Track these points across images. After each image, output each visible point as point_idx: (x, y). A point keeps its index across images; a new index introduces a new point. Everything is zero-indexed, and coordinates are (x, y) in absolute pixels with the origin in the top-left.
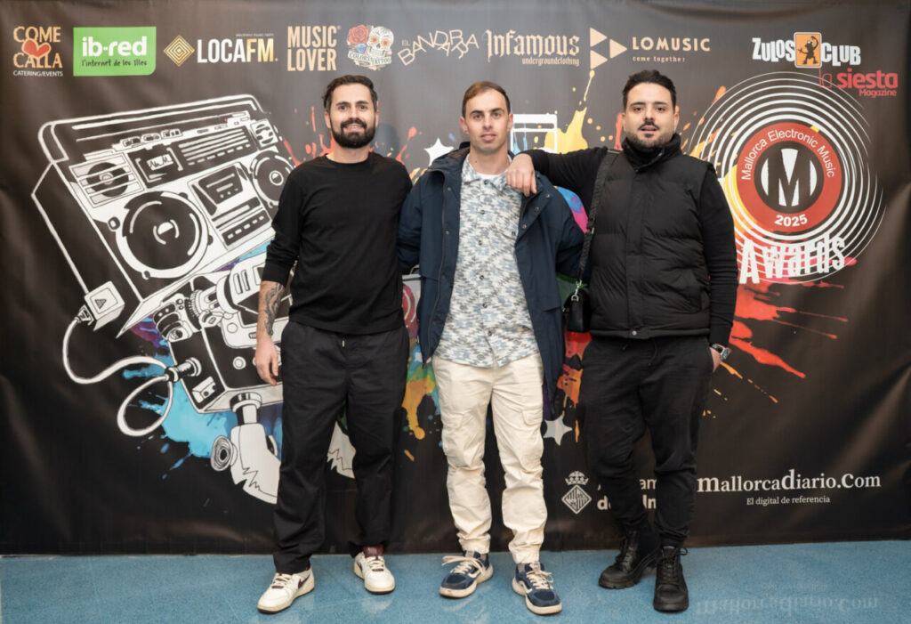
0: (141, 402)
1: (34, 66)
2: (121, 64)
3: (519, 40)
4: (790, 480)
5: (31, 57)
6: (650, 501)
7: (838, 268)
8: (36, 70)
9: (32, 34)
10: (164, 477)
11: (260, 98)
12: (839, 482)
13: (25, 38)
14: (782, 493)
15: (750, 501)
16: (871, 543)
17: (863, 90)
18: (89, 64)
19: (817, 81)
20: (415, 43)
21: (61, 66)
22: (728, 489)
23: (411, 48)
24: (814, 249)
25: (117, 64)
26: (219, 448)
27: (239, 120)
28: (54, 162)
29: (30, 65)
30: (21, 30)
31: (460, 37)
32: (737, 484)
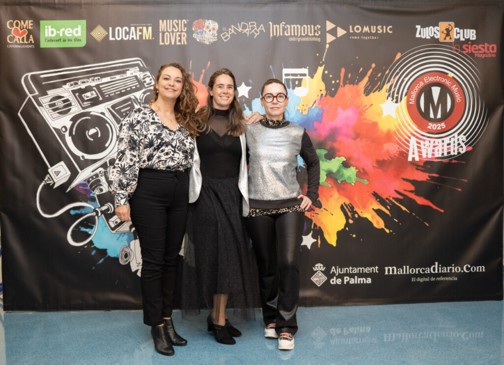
0: (80, 227)
1: (18, 42)
2: (67, 41)
3: (287, 27)
4: (435, 268)
5: (17, 37)
6: (359, 279)
7: (462, 152)
8: (20, 44)
9: (17, 24)
10: (93, 268)
11: (145, 60)
12: (462, 269)
13: (13, 27)
14: (431, 275)
15: (413, 280)
16: (480, 302)
17: (477, 54)
18: (49, 41)
19: (452, 49)
20: (230, 29)
21: (33, 42)
22: (401, 273)
23: (228, 32)
24: (449, 142)
25: (64, 41)
26: (123, 252)
27: (132, 72)
28: (30, 96)
29: (16, 42)
30: (11, 22)
31: (255, 26)
32: (406, 270)
